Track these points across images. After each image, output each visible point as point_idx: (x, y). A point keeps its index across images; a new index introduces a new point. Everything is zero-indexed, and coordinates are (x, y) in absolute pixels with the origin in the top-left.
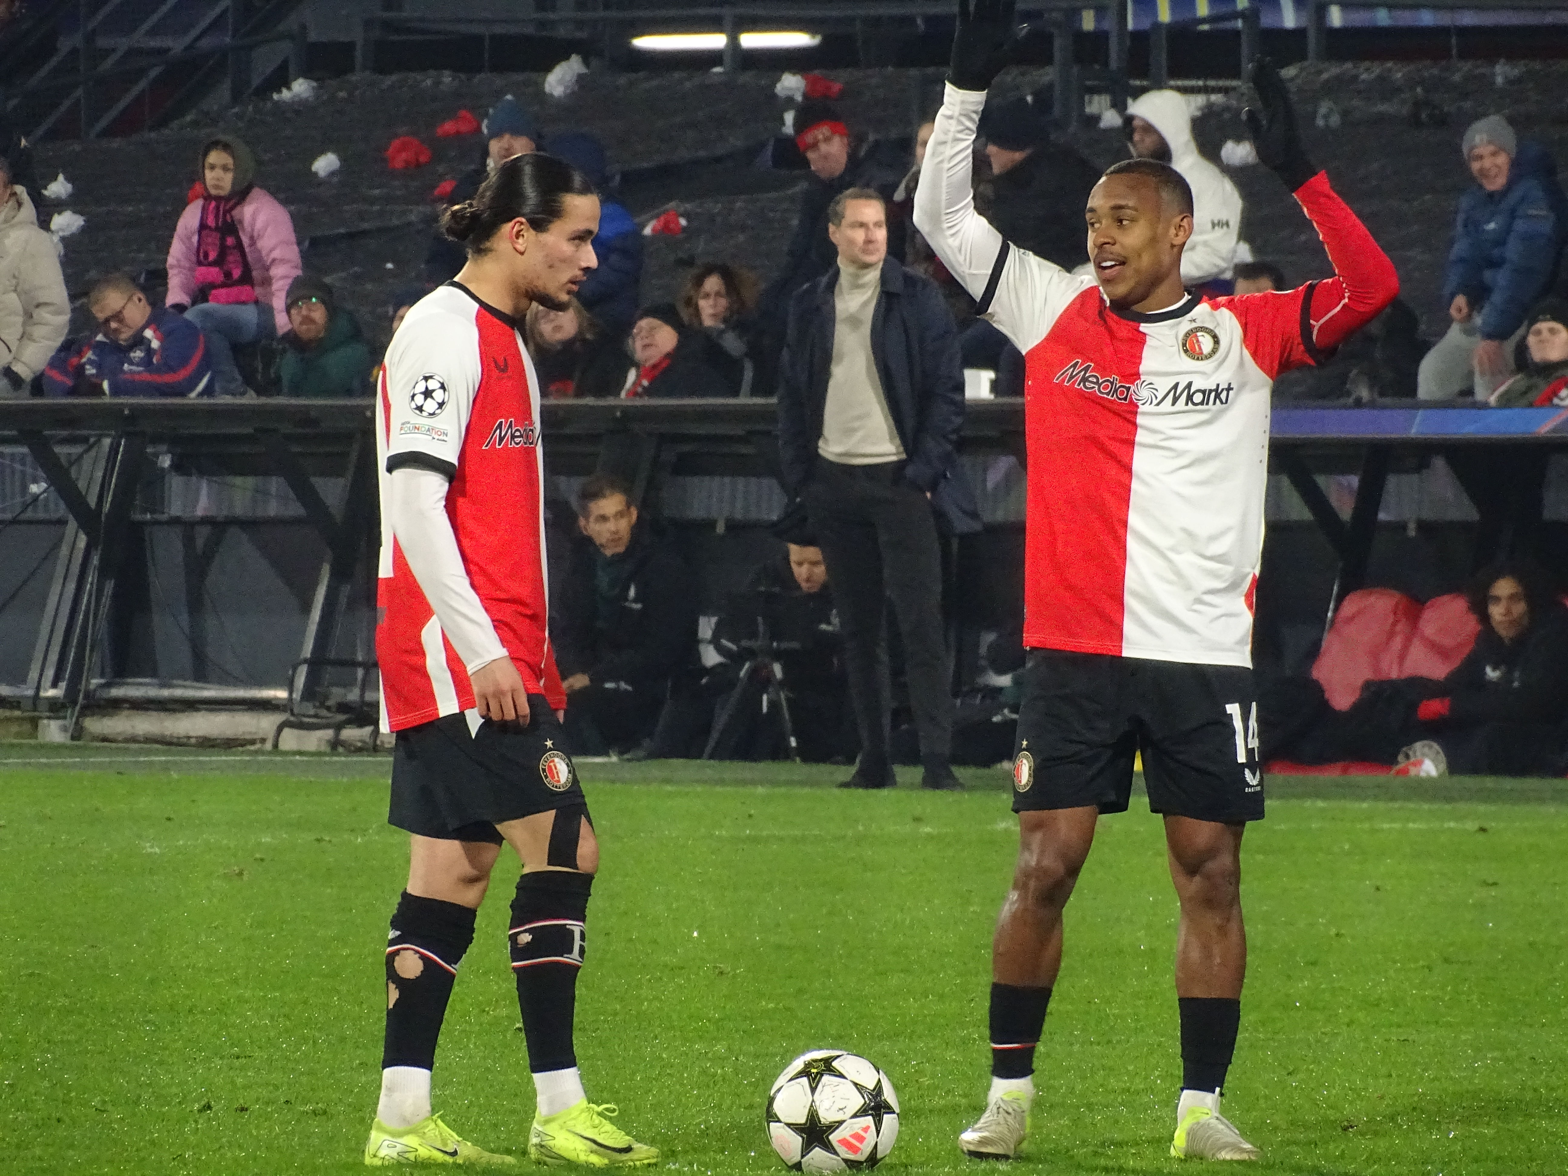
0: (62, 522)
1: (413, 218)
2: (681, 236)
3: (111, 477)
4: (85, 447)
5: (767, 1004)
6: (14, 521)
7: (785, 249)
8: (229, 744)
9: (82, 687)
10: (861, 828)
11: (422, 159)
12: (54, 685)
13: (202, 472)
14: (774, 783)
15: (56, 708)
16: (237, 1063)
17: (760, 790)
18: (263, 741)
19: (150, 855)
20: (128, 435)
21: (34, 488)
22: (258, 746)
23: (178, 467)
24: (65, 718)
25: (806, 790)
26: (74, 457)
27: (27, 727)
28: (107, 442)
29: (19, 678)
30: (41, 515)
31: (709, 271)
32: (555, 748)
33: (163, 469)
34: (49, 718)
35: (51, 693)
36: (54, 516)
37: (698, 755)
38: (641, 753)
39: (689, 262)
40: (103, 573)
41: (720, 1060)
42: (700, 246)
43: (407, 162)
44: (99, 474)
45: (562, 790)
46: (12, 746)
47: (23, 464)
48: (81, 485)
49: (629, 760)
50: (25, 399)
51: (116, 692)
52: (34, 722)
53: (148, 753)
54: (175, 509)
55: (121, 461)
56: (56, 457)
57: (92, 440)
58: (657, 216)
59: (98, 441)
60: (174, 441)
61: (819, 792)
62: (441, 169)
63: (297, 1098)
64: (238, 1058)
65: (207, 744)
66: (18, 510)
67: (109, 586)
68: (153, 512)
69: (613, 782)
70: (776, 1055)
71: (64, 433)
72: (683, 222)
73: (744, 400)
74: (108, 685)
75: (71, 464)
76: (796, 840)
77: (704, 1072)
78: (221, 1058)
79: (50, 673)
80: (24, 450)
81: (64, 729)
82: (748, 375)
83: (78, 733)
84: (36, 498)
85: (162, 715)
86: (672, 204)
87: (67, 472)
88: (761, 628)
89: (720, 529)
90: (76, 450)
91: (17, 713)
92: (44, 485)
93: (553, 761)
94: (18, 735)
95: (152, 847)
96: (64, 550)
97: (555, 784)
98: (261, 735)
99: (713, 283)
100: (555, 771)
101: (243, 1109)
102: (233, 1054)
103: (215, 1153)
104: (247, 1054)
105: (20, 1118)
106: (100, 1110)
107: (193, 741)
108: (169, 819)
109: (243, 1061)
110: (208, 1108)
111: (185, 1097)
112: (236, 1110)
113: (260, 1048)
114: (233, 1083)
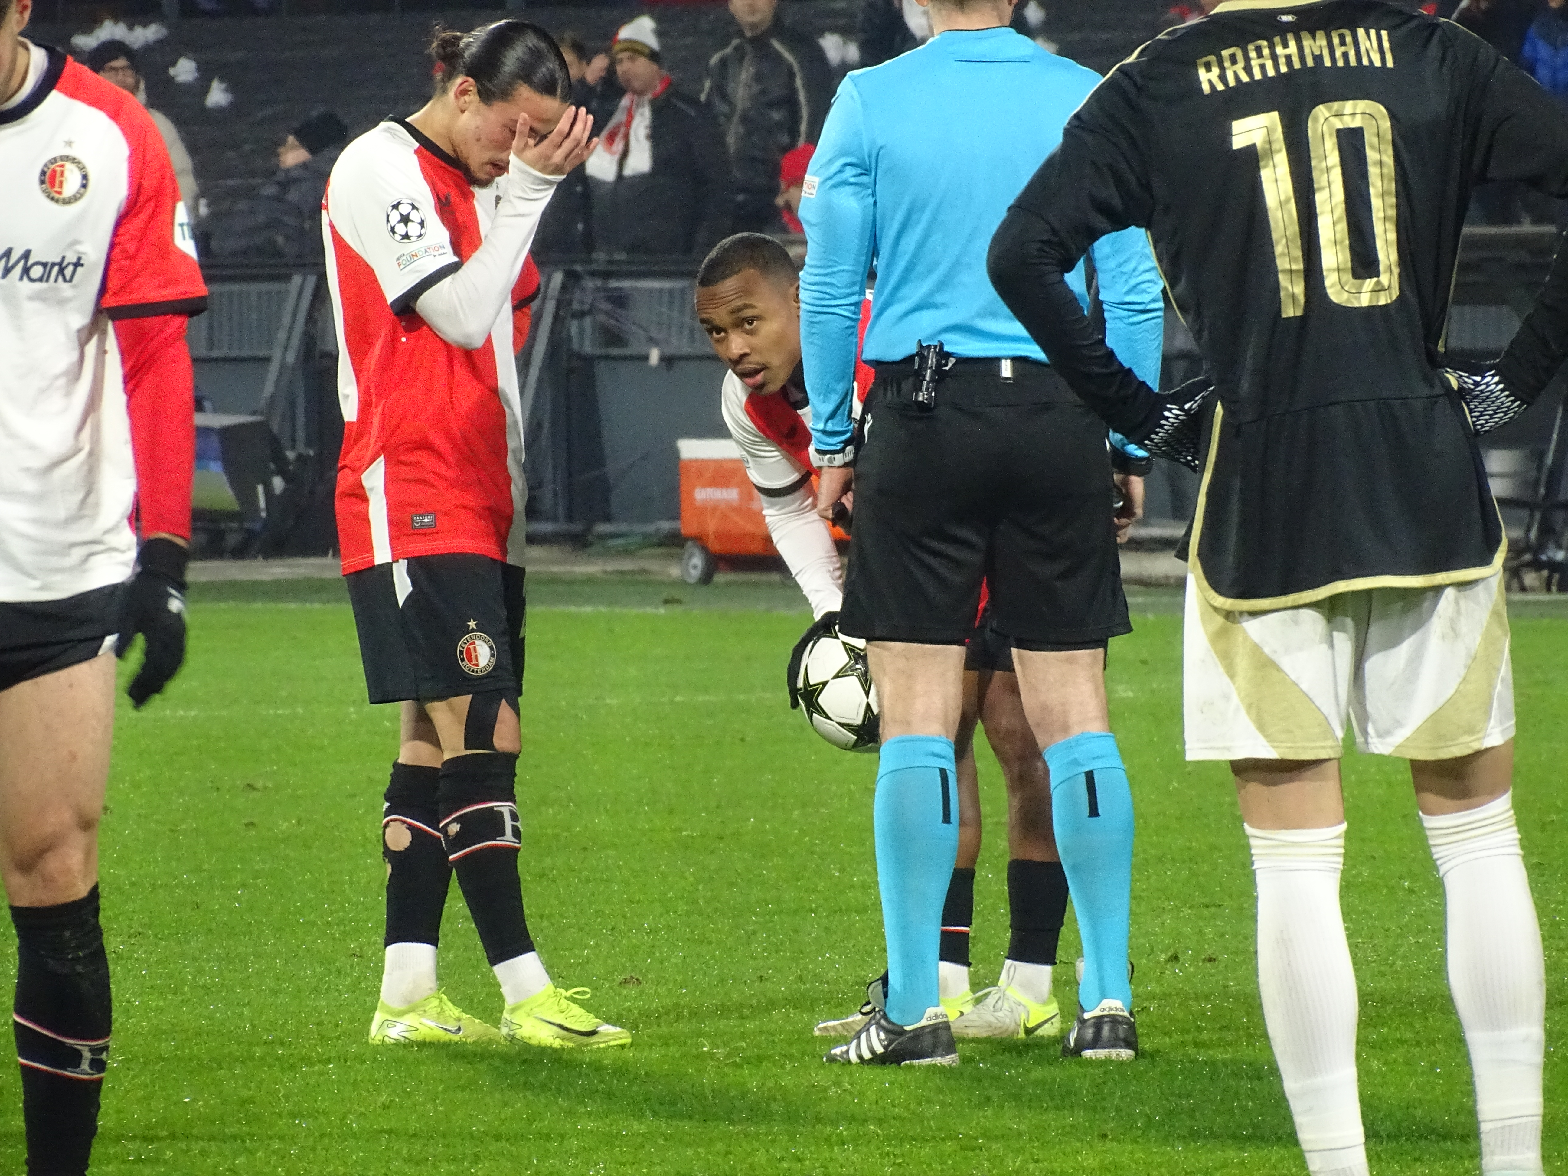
16: (1206, 912)
32: (480, 629)
45: (480, 674)
64: (1207, 906)
78: (1191, 907)
93: (474, 643)
97: (473, 667)
100: (473, 654)
101: (1211, 960)
102: (1203, 903)
103: (1180, 1005)
104: (1218, 903)
105: (982, 971)
106: (1065, 963)
107: (1172, 581)
108: (1144, 662)
109: (1212, 910)
110: (1175, 958)
111: (1152, 949)
112: (1204, 961)
113: (1230, 896)
114: (1201, 932)
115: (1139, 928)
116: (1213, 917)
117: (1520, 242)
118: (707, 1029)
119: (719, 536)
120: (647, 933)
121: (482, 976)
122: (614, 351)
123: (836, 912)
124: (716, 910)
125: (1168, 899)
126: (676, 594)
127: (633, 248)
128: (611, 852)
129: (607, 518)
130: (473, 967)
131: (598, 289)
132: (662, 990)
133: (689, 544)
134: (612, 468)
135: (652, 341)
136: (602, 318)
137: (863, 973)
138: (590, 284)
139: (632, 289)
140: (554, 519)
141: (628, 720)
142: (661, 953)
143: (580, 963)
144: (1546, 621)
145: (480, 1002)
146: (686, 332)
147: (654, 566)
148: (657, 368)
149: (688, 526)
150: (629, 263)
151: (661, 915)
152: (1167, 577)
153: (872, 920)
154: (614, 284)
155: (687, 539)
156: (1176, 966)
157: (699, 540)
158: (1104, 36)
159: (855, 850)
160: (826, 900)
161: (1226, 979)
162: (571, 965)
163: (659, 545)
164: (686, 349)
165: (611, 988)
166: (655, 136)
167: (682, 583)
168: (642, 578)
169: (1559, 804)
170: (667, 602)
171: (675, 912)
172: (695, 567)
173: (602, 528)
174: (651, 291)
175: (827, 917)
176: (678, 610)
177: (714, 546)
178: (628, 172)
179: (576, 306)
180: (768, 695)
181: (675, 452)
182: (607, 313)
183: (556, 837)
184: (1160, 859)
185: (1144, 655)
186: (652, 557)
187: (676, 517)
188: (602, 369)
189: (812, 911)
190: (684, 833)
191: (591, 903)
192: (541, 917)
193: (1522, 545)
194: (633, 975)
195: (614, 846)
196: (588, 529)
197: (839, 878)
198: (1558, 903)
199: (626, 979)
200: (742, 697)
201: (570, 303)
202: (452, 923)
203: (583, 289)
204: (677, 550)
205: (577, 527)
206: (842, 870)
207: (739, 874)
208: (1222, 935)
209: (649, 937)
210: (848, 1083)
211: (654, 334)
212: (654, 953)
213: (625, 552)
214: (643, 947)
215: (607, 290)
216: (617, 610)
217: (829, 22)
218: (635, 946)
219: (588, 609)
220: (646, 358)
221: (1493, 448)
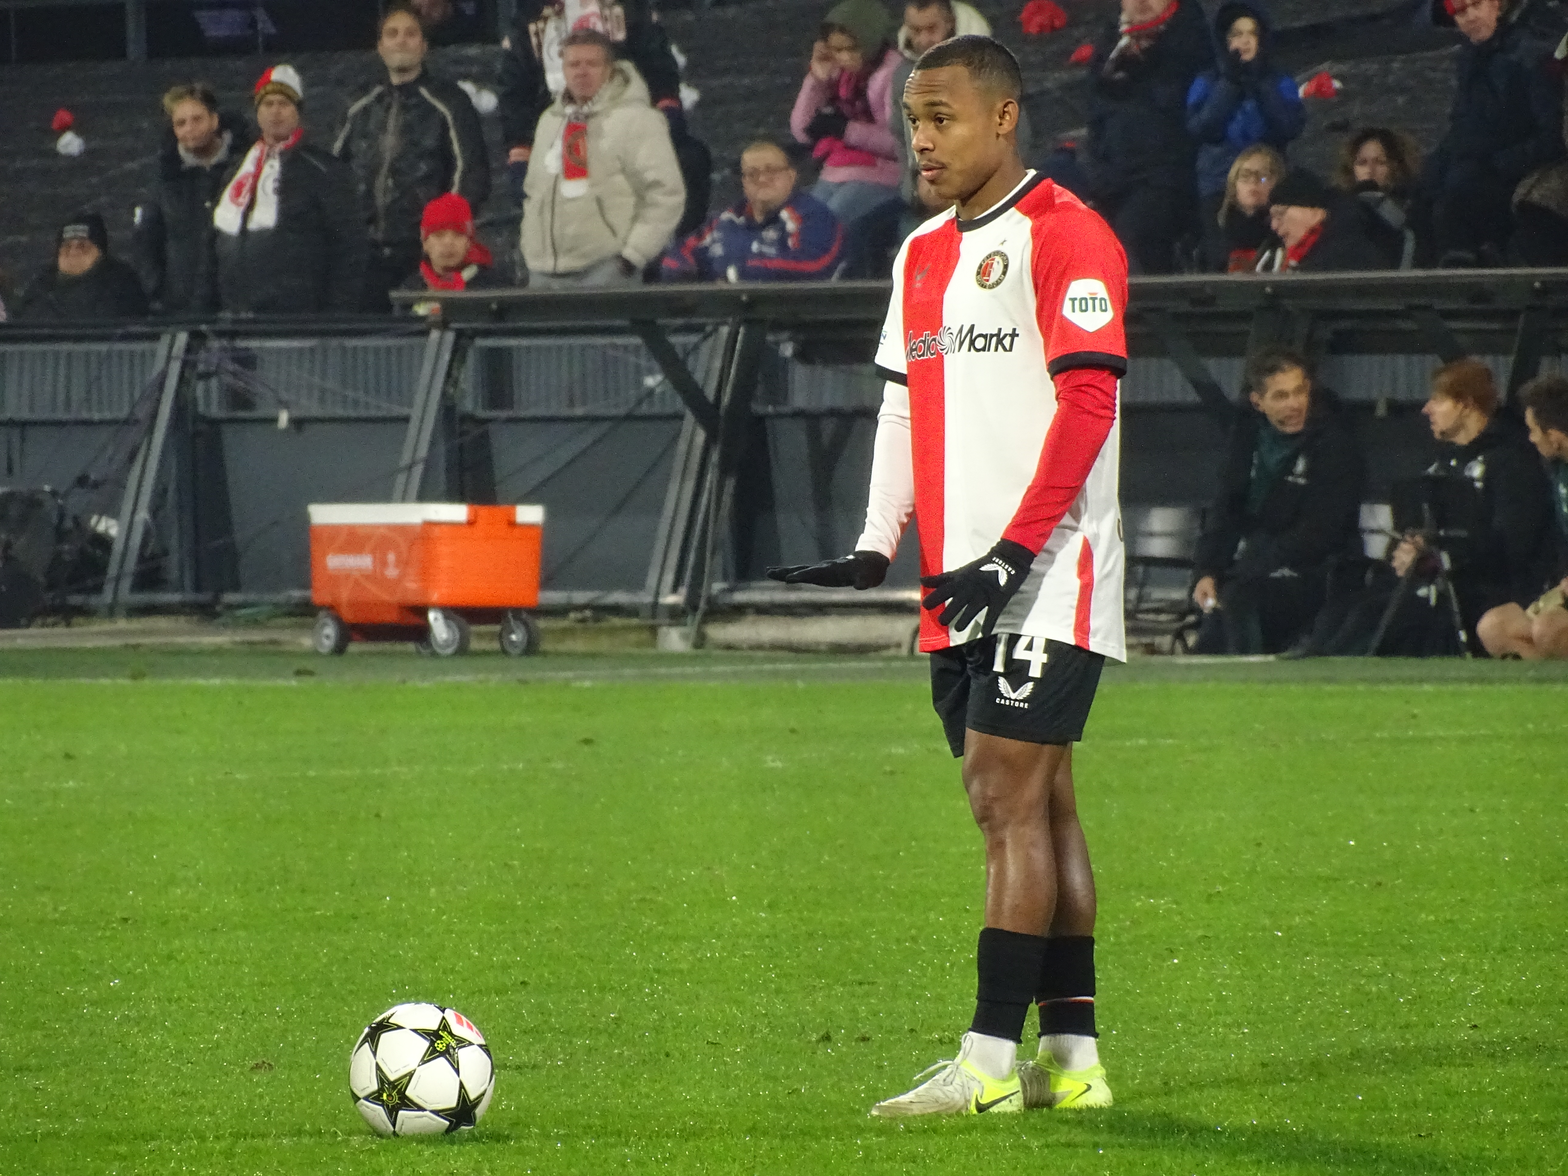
0: (679, 417)
1: (1049, 85)
2: (1335, 99)
3: (730, 367)
4: (701, 336)
5: (1427, 916)
6: (629, 417)
7: (1449, 110)
8: (861, 650)
9: (704, 593)
10: (1530, 726)
11: (1057, 23)
12: (675, 589)
13: (826, 362)
14: (1443, 680)
15: (676, 615)
16: (859, 990)
17: (1427, 688)
18: (899, 645)
19: (772, 769)
20: (748, 322)
21: (650, 381)
22: (892, 652)
23: (803, 355)
24: (685, 625)
25: (1476, 688)
26: (690, 347)
27: (645, 636)
28: (725, 330)
29: (637, 584)
30: (657, 409)
31: (1367, 135)
33: (785, 360)
34: (670, 625)
35: (671, 599)
36: (669, 410)
37: (1363, 652)
38: (1299, 652)
39: (1342, 127)
40: (724, 470)
41: (1372, 976)
42: (1356, 109)
43: (1041, 27)
44: (717, 364)
46: (630, 656)
47: (637, 356)
48: (698, 377)
49: (1289, 658)
50: (635, 286)
51: (740, 597)
52: (653, 630)
53: (773, 660)
54: (799, 400)
55: (741, 351)
56: (671, 348)
57: (709, 329)
58: (1309, 79)
59: (716, 330)
60: (796, 327)
61: (1488, 688)
62: (1076, 33)
63: (922, 1026)
64: (860, 984)
65: (839, 650)
66: (632, 405)
67: (730, 485)
68: (775, 403)
69: (1269, 682)
70: (1435, 970)
71: (679, 321)
72: (1337, 84)
73: (1407, 273)
74: (731, 590)
75: (687, 354)
76: (1465, 741)
77: (1358, 989)
78: (844, 985)
79: (669, 578)
80: (636, 340)
81: (685, 637)
82: (1409, 247)
83: (700, 641)
84: (651, 392)
85: (789, 619)
86: (1325, 66)
87: (684, 363)
88: (1427, 515)
89: (1381, 410)
90: (693, 339)
91: (635, 621)
92: (659, 378)
94: (639, 644)
95: (773, 761)
96: (682, 446)
98: (896, 639)
99: (1372, 149)
101: (864, 1039)
102: (855, 981)
103: (833, 1086)
104: (871, 980)
105: (626, 1053)
106: (712, 1043)
107: (823, 647)
108: (793, 731)
109: (866, 987)
110: (827, 1038)
111: (803, 1028)
112: (857, 1040)
113: (884, 973)
114: (855, 1011)
115: (790, 1007)
116: (867, 995)
117: (1182, 291)
118: (342, 1115)
119: (352, 605)
120: (279, 1017)
121: (109, 1063)
122: (242, 414)
123: (474, 993)
124: (351, 992)
125: (819, 977)
126: (309, 665)
127: (259, 308)
128: (242, 933)
129: (236, 587)
130: (99, 1054)
131: (223, 349)
132: (295, 1076)
133: (322, 614)
134: (239, 536)
135: (284, 404)
136: (229, 379)
137: (504, 1056)
138: (215, 344)
139: (260, 349)
140: (180, 588)
141: (258, 796)
142: (294, 1036)
143: (210, 1049)
144: (1210, 685)
145: (106, 1089)
146: (316, 394)
147: (284, 636)
148: (286, 431)
149: (320, 595)
150: (254, 321)
151: (294, 997)
152: (818, 644)
153: (511, 1001)
154: (241, 343)
155: (322, 607)
156: (828, 1045)
157: (332, 609)
158: (746, 81)
159: (493, 928)
160: (464, 980)
161: (881, 1059)
162: (201, 1051)
163: (290, 614)
164: (315, 410)
165: (242, 1073)
166: (285, 189)
167: (314, 654)
168: (271, 648)
169: (1225, 874)
170: (299, 673)
171: (308, 995)
172: (328, 637)
173: (230, 598)
174: (279, 351)
175: (467, 998)
176: (308, 682)
177: (348, 615)
178: (253, 225)
179: (201, 367)
180: (405, 770)
181: (306, 518)
182: (234, 374)
183: (185, 918)
184: (810, 935)
185: (793, 724)
186: (283, 627)
187: (306, 585)
188: (229, 434)
189: (450, 992)
190: (318, 913)
191: (220, 986)
192: (170, 1001)
193: (1185, 606)
194: (264, 1059)
195: (245, 927)
196: (216, 600)
197: (477, 957)
198: (1226, 977)
199: (257, 1064)
200: (377, 771)
201: (194, 365)
202: (77, 1008)
203: (208, 350)
204: (310, 620)
205: (204, 597)
206: (481, 949)
207: (374, 955)
208: (876, 1014)
209: (281, 1021)
210: (488, 1170)
211: (285, 396)
212: (287, 1038)
213: (254, 623)
214: (275, 1031)
215: (234, 349)
216: (247, 682)
217: (462, 69)
218: (266, 1030)
219: (216, 681)
220: (275, 420)
221: (1154, 506)
